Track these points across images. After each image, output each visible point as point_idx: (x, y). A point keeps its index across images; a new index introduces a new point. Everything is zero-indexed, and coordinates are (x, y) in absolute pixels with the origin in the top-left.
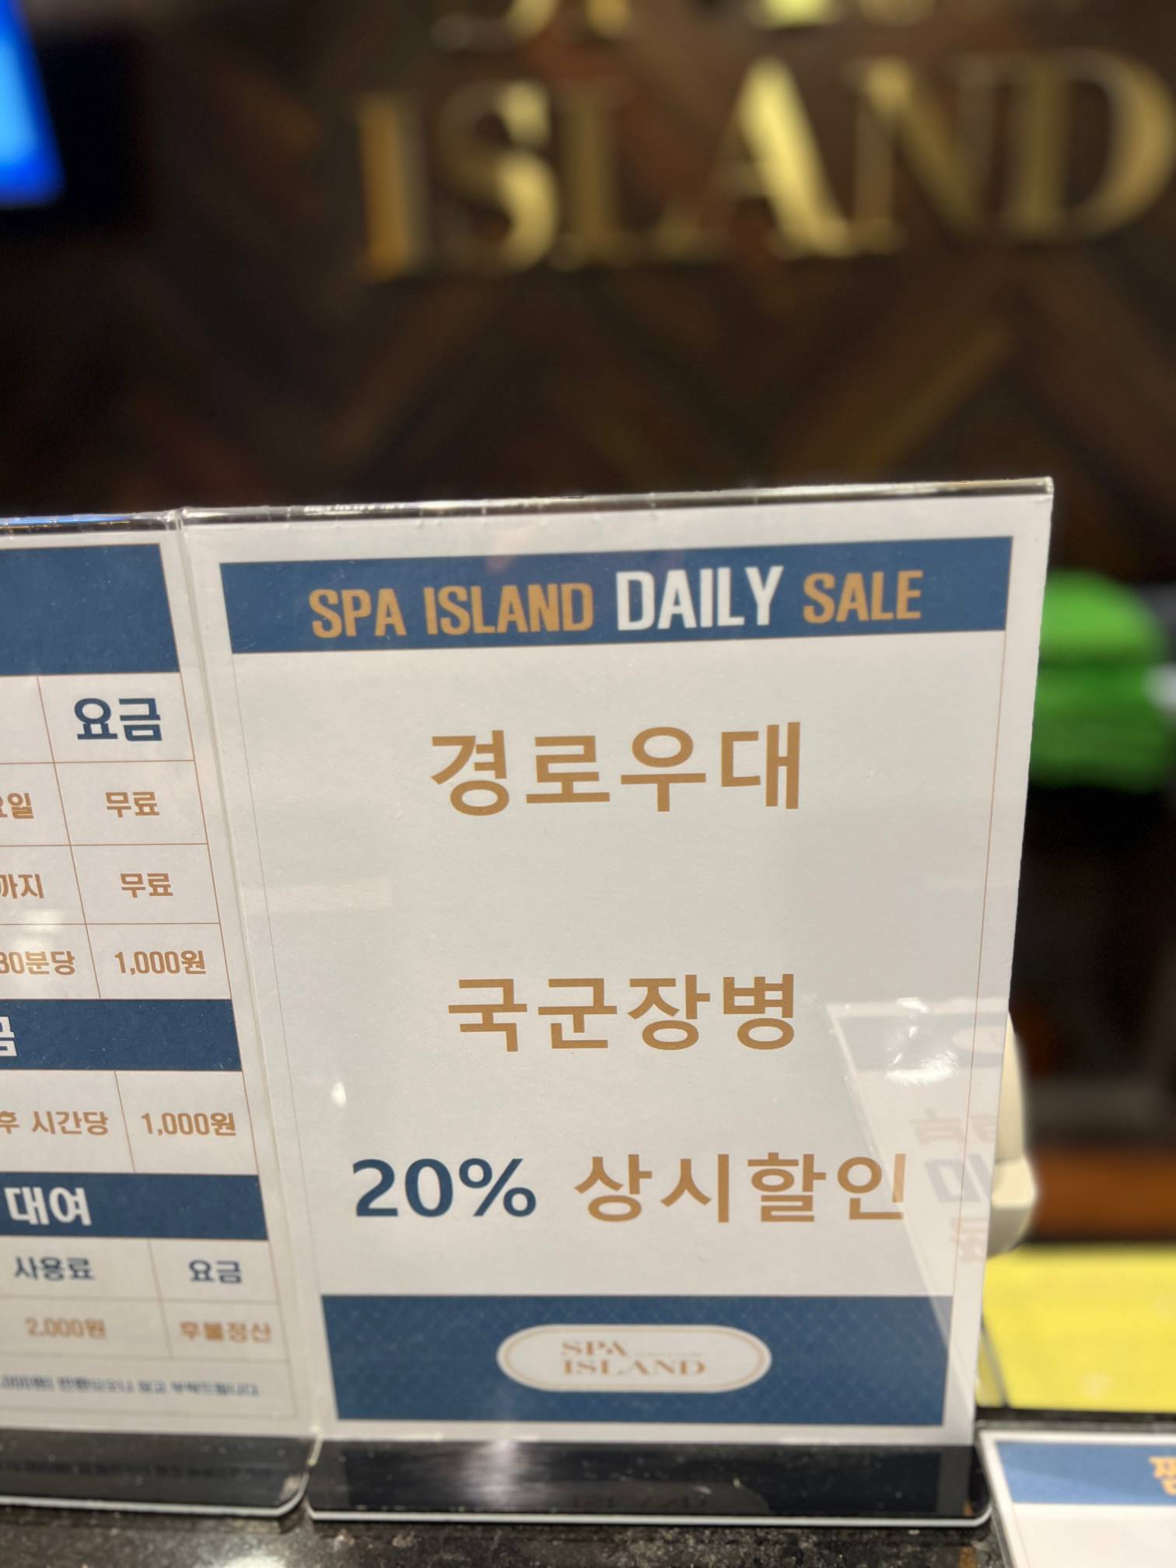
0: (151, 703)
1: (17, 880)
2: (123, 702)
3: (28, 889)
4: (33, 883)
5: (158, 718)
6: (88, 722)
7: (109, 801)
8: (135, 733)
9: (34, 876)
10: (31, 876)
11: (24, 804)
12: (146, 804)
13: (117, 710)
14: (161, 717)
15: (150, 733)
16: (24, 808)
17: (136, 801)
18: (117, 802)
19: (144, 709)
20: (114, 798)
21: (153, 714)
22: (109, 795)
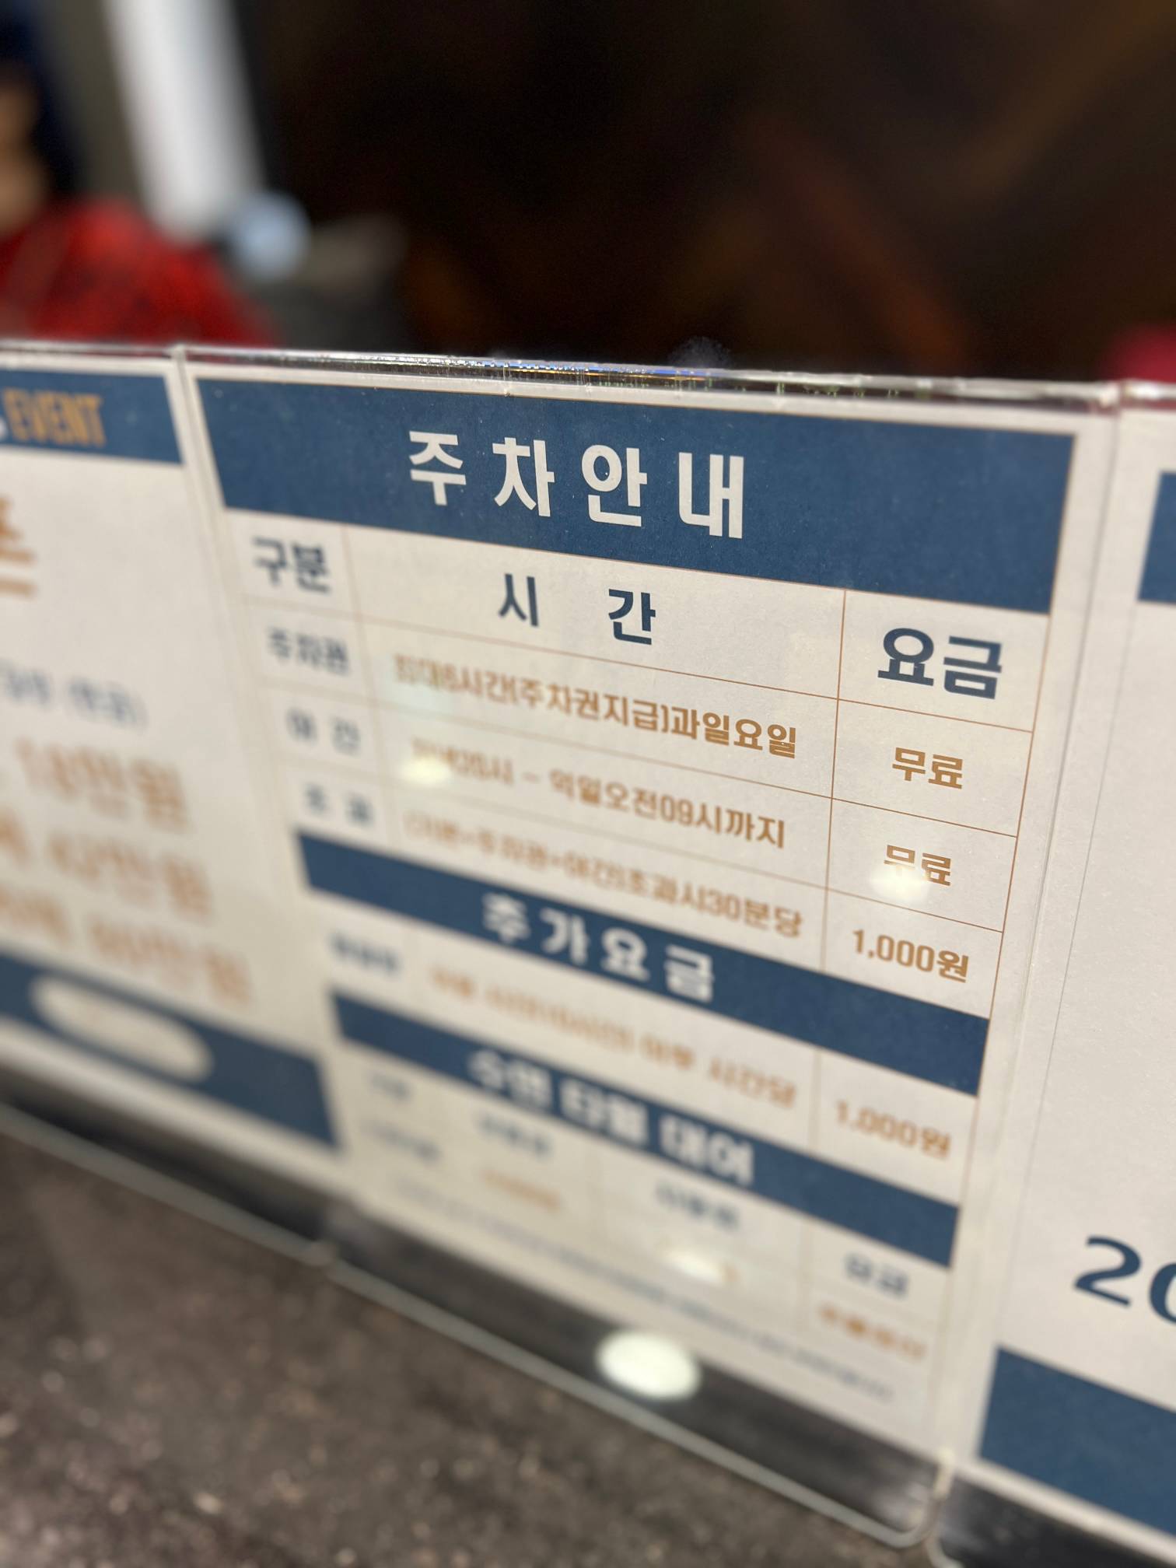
0: (995, 649)
1: (755, 821)
2: (954, 640)
3: (766, 834)
4: (774, 829)
5: (998, 669)
6: (897, 658)
7: (898, 758)
8: (959, 683)
9: (777, 822)
10: (773, 821)
11: (787, 740)
12: (948, 772)
13: (943, 649)
14: (1004, 669)
15: (981, 686)
16: (786, 744)
17: (935, 766)
18: (907, 762)
19: (982, 655)
20: (904, 756)
21: (993, 664)
22: (899, 751)
